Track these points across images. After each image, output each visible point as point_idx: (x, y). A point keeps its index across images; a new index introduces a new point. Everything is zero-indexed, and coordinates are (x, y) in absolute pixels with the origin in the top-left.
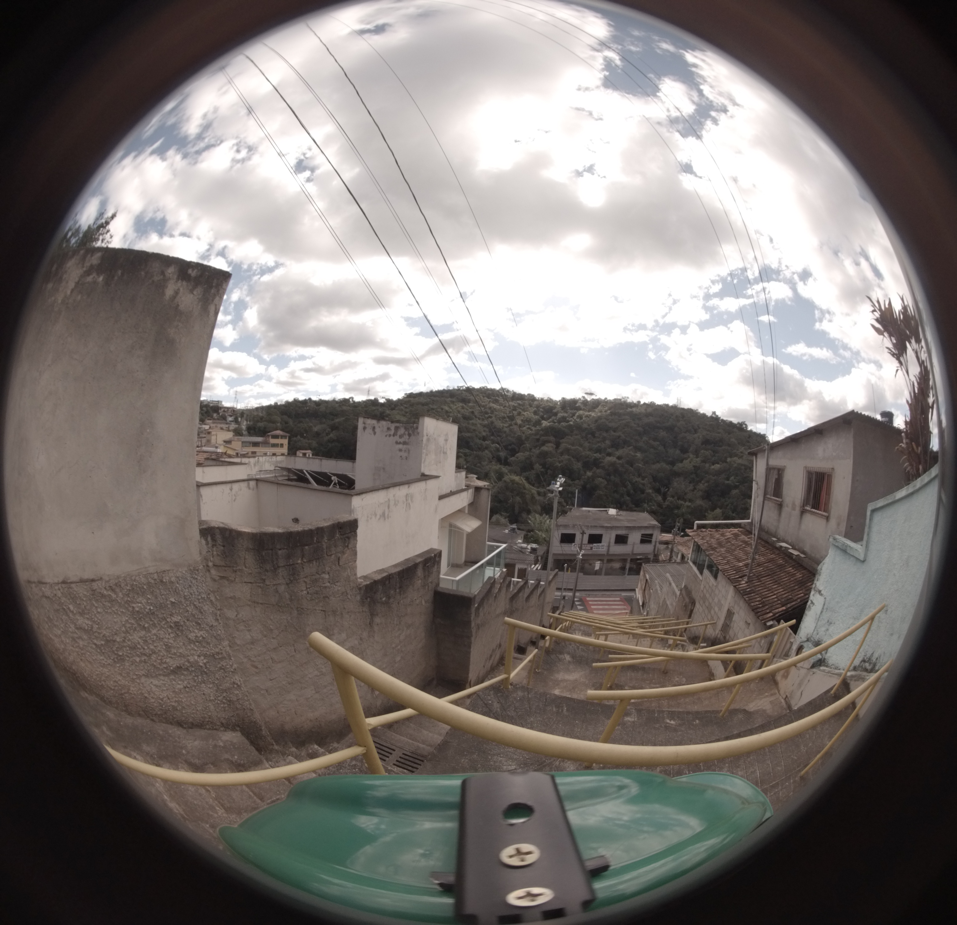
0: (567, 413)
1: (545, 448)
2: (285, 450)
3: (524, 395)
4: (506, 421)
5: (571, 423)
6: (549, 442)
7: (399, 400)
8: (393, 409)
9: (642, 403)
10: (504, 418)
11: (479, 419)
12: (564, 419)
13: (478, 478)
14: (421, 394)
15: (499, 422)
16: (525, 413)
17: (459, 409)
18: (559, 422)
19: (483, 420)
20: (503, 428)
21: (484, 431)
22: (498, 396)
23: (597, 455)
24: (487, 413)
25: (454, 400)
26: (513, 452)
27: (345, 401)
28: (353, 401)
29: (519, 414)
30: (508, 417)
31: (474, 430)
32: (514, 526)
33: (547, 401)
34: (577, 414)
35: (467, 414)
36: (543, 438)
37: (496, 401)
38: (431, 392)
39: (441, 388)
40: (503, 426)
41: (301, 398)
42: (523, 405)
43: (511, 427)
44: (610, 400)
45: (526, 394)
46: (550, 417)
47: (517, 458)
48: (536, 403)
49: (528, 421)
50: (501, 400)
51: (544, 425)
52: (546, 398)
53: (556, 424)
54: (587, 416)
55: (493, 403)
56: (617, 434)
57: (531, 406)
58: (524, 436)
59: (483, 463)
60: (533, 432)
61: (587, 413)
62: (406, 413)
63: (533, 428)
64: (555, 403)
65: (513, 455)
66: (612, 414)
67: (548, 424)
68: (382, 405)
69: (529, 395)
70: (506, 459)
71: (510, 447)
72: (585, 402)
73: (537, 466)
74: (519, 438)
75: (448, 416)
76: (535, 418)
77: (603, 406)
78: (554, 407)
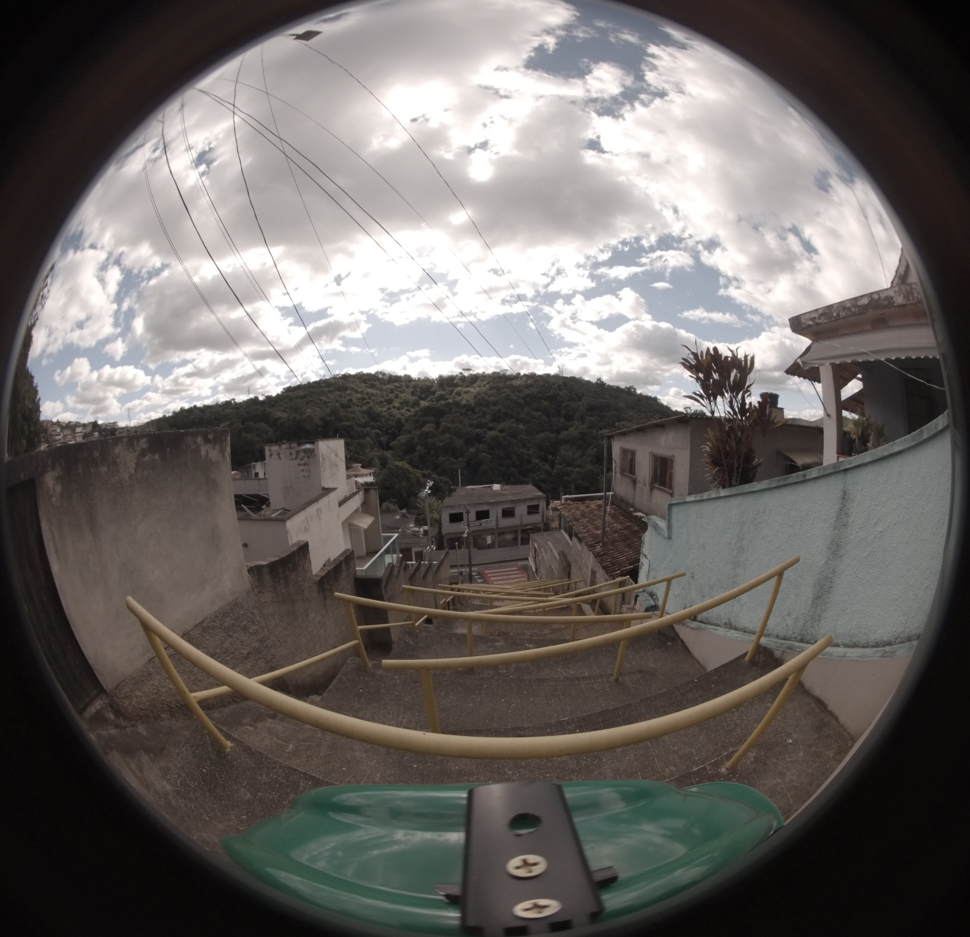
0: (444, 390)
1: (426, 429)
3: (400, 377)
4: (384, 405)
5: (450, 401)
6: (428, 422)
7: (278, 395)
8: (272, 406)
9: (522, 374)
10: (381, 402)
11: (357, 406)
12: (442, 397)
14: (298, 387)
15: (378, 406)
16: (403, 395)
17: (337, 398)
18: (438, 400)
19: (361, 406)
20: (382, 413)
21: (363, 418)
22: (374, 380)
23: (479, 431)
24: (364, 399)
25: (330, 389)
26: (394, 436)
27: (227, 404)
28: (235, 402)
29: (397, 396)
30: (386, 401)
32: (404, 511)
33: (424, 380)
34: (455, 391)
35: (345, 402)
36: (422, 418)
37: (373, 386)
38: (309, 383)
40: (382, 410)
42: (400, 387)
43: (389, 411)
44: (488, 374)
45: (402, 375)
46: (428, 397)
47: (399, 441)
48: (412, 383)
49: (405, 403)
50: (378, 384)
51: (422, 405)
52: (422, 378)
53: (435, 403)
54: (466, 392)
55: (370, 388)
56: (497, 408)
57: (408, 387)
58: (403, 418)
60: (412, 413)
61: (465, 389)
62: (286, 408)
63: (412, 410)
64: (432, 381)
65: (394, 439)
66: (491, 388)
67: (427, 404)
68: (263, 402)
69: (405, 376)
70: (388, 443)
71: (390, 431)
72: (463, 378)
73: (419, 448)
74: (399, 421)
75: (327, 407)
76: (413, 398)
77: (482, 380)
78: (431, 386)
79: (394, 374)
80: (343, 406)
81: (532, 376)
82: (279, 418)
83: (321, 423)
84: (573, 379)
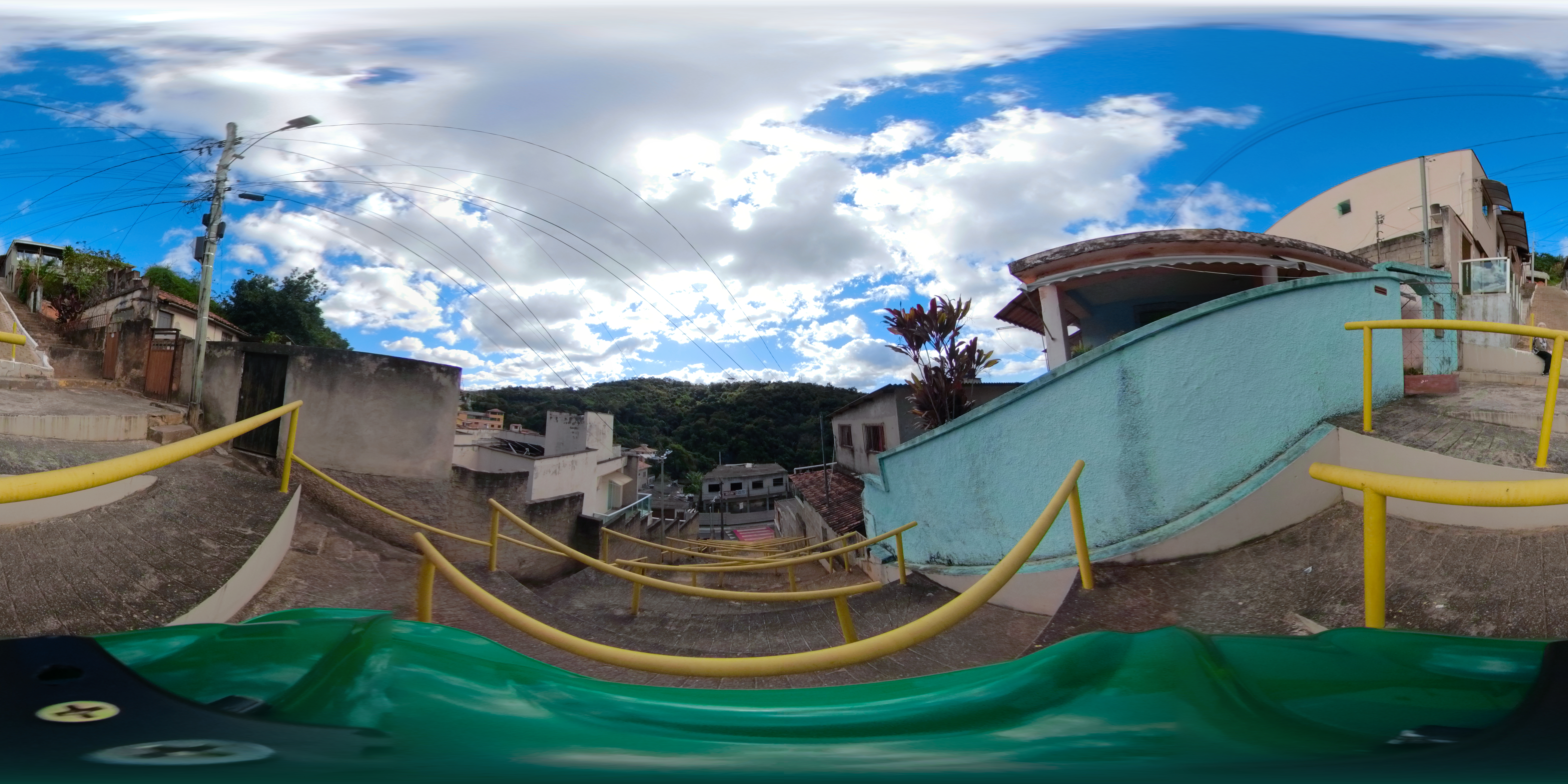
0: (714, 394)
1: (698, 422)
2: (501, 423)
3: (682, 383)
4: (669, 403)
5: (718, 401)
6: (701, 417)
7: (588, 388)
8: (584, 395)
9: (772, 382)
10: (667, 400)
11: (649, 401)
12: (712, 399)
13: (648, 447)
14: (605, 384)
15: (664, 403)
16: (683, 396)
17: (633, 394)
18: (710, 401)
19: (652, 403)
20: (667, 408)
21: (653, 411)
22: (662, 384)
23: (739, 424)
24: (654, 397)
25: (629, 388)
26: (675, 426)
27: (548, 389)
28: (553, 389)
29: (679, 397)
30: (670, 399)
31: (644, 410)
32: (675, 481)
33: (700, 386)
34: (723, 394)
35: (639, 398)
36: (697, 414)
37: (661, 388)
38: (613, 382)
39: (619, 379)
40: (667, 406)
41: (514, 385)
42: (682, 390)
43: (673, 407)
44: (747, 382)
45: (684, 381)
46: (702, 398)
47: (678, 430)
48: (691, 388)
49: (685, 402)
50: (665, 387)
51: (697, 404)
52: (699, 384)
53: (707, 402)
54: (730, 396)
55: (659, 389)
56: (753, 407)
57: (687, 390)
58: (683, 413)
59: (653, 436)
60: (690, 410)
61: (730, 393)
62: (594, 398)
63: (690, 407)
64: (706, 387)
65: (675, 428)
66: (748, 393)
67: (701, 403)
68: (576, 392)
69: (686, 382)
70: (670, 431)
71: (673, 422)
72: (728, 385)
73: (693, 435)
74: (679, 415)
75: (626, 400)
76: (691, 399)
77: (742, 387)
78: (705, 391)
80: (638, 401)
81: (779, 384)
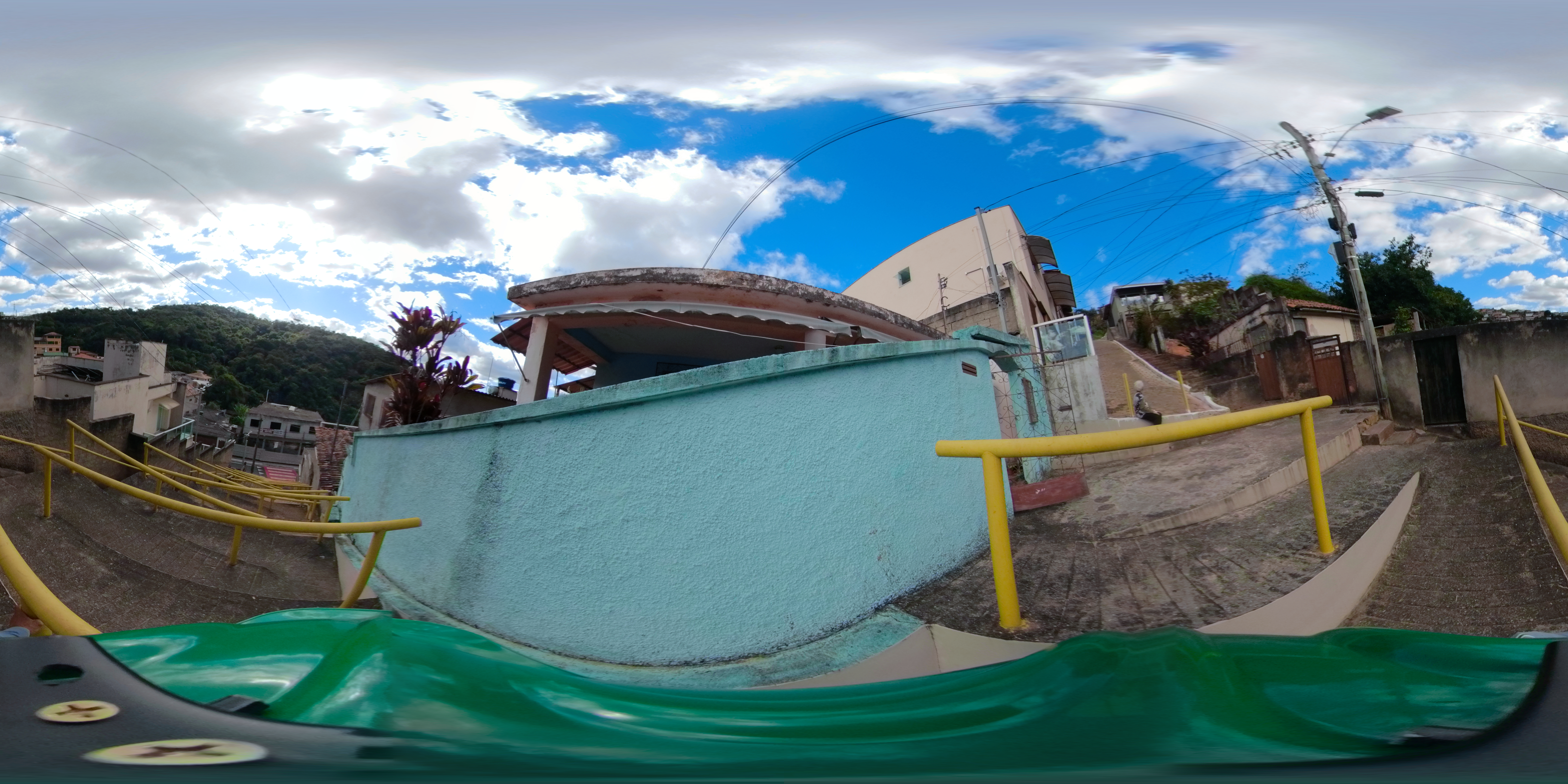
0: (278, 331)
1: (256, 356)
2: (59, 347)
3: (246, 315)
4: (230, 333)
5: (279, 340)
6: (260, 351)
7: (148, 310)
8: (143, 317)
9: (336, 332)
10: (228, 330)
11: (210, 329)
12: (274, 336)
13: (203, 373)
14: (166, 307)
15: (225, 332)
16: (246, 328)
17: (195, 320)
18: (271, 337)
19: (212, 330)
21: (213, 338)
22: (226, 313)
23: (295, 366)
24: (215, 325)
25: (191, 313)
26: (233, 356)
27: (105, 310)
28: (111, 310)
29: (241, 328)
30: (232, 329)
31: (205, 337)
33: (264, 321)
34: (285, 334)
36: (256, 348)
37: (224, 317)
38: (174, 305)
39: (182, 304)
40: (228, 336)
42: (245, 322)
43: (233, 337)
46: (264, 334)
49: (247, 334)
50: (228, 316)
51: (258, 338)
52: (263, 319)
53: (268, 339)
54: (292, 336)
55: (222, 318)
56: (312, 353)
57: (251, 323)
58: (242, 345)
59: (210, 363)
60: (250, 343)
61: (293, 334)
63: (250, 340)
64: (270, 323)
65: (232, 359)
66: (311, 337)
67: (262, 338)
70: (227, 360)
71: (231, 352)
72: (293, 326)
73: (248, 368)
74: (238, 346)
75: (186, 325)
76: (252, 332)
77: (306, 331)
78: (268, 327)
79: (242, 311)
80: (199, 327)
81: (344, 336)
82: (147, 327)
83: (180, 336)
84: (372, 345)
